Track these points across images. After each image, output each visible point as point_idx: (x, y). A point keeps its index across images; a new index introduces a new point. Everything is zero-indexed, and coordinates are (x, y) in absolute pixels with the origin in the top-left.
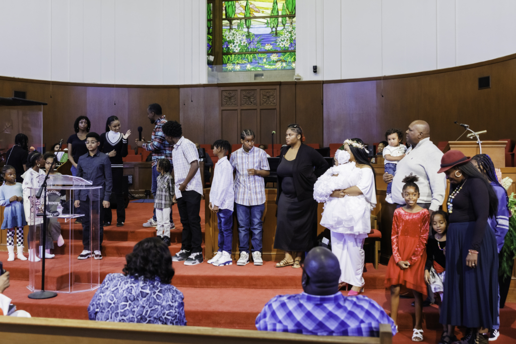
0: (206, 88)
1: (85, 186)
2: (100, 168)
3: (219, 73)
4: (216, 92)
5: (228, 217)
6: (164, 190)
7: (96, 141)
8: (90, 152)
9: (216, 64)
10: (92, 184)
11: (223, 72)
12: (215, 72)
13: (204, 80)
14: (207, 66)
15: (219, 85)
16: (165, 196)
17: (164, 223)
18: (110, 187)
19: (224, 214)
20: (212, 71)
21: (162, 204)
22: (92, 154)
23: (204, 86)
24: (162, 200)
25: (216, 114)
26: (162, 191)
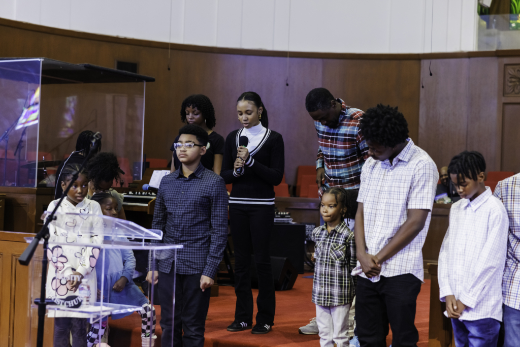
0: (472, 59)
1: (146, 241)
2: (201, 204)
3: (502, 33)
4: (493, 67)
5: (492, 337)
6: (337, 263)
7: (197, 143)
8: (184, 167)
9: (497, 12)
10: (160, 238)
11: (509, 30)
12: (494, 30)
13: (470, 44)
14: (477, 16)
15: (499, 54)
16: (340, 276)
17: (335, 336)
18: (220, 246)
19: (480, 330)
20: (488, 26)
21: (331, 295)
22: (187, 172)
23: (470, 55)
24: (332, 285)
25: (491, 112)
26: (333, 266)
